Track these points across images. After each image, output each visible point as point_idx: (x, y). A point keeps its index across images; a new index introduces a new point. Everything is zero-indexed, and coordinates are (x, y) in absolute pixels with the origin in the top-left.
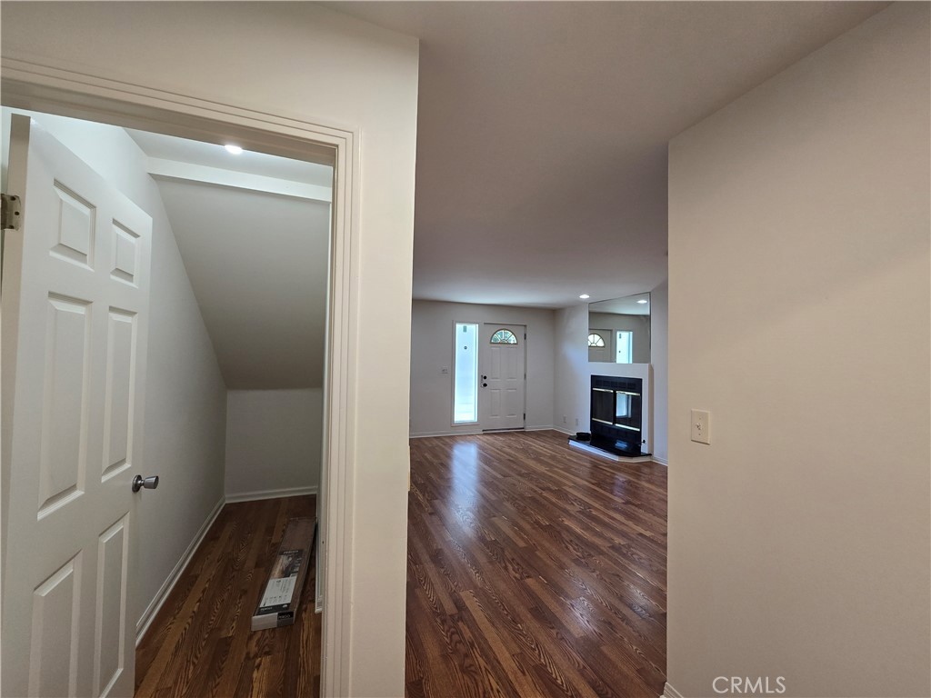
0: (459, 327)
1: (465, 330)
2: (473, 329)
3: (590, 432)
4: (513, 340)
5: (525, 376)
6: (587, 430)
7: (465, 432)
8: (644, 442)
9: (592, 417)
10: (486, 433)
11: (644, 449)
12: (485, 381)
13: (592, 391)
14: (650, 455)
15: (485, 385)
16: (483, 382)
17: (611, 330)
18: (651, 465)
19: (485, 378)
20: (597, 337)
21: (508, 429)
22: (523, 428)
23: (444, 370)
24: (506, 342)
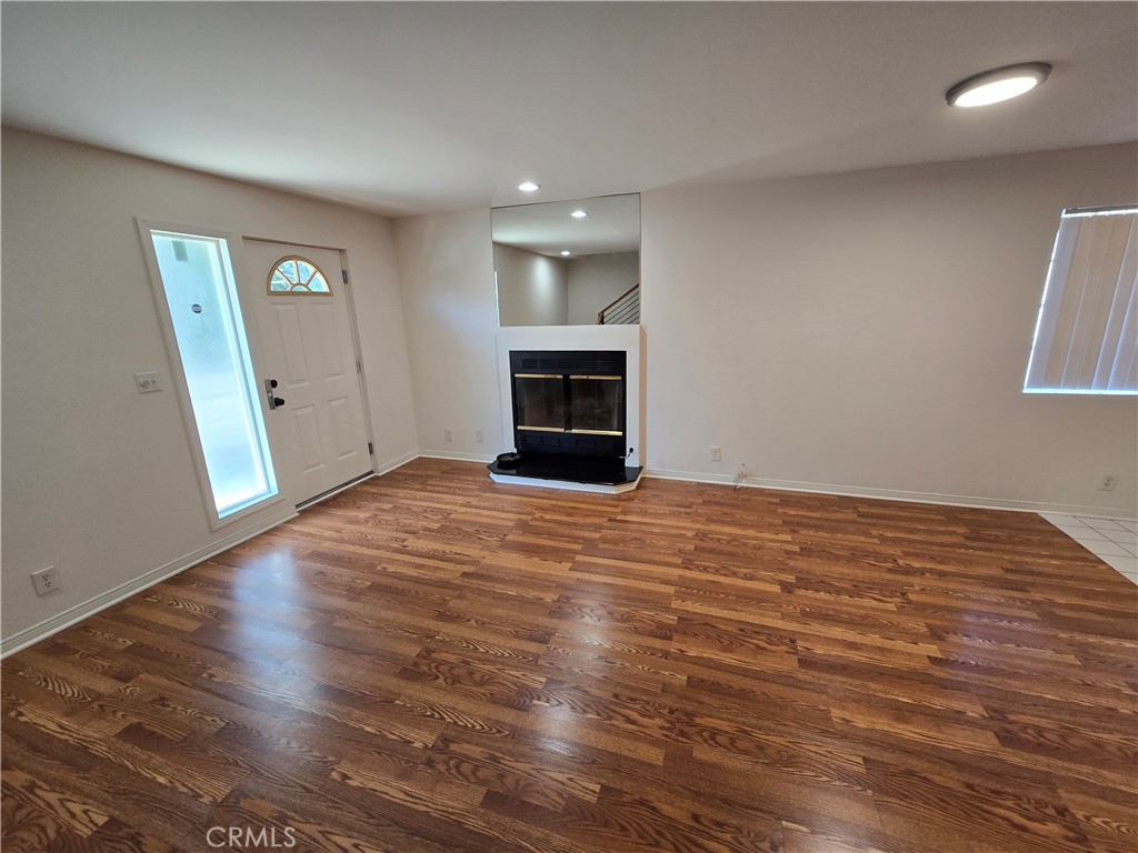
0: (162, 245)
1: (181, 253)
3: (515, 451)
4: (319, 284)
5: (359, 365)
6: (510, 447)
8: (631, 450)
9: (515, 425)
10: (306, 511)
11: (631, 461)
12: (274, 393)
13: (514, 380)
14: (641, 468)
15: (279, 402)
16: (273, 397)
19: (274, 383)
21: (347, 484)
22: (372, 472)
23: (144, 385)
24: (304, 289)
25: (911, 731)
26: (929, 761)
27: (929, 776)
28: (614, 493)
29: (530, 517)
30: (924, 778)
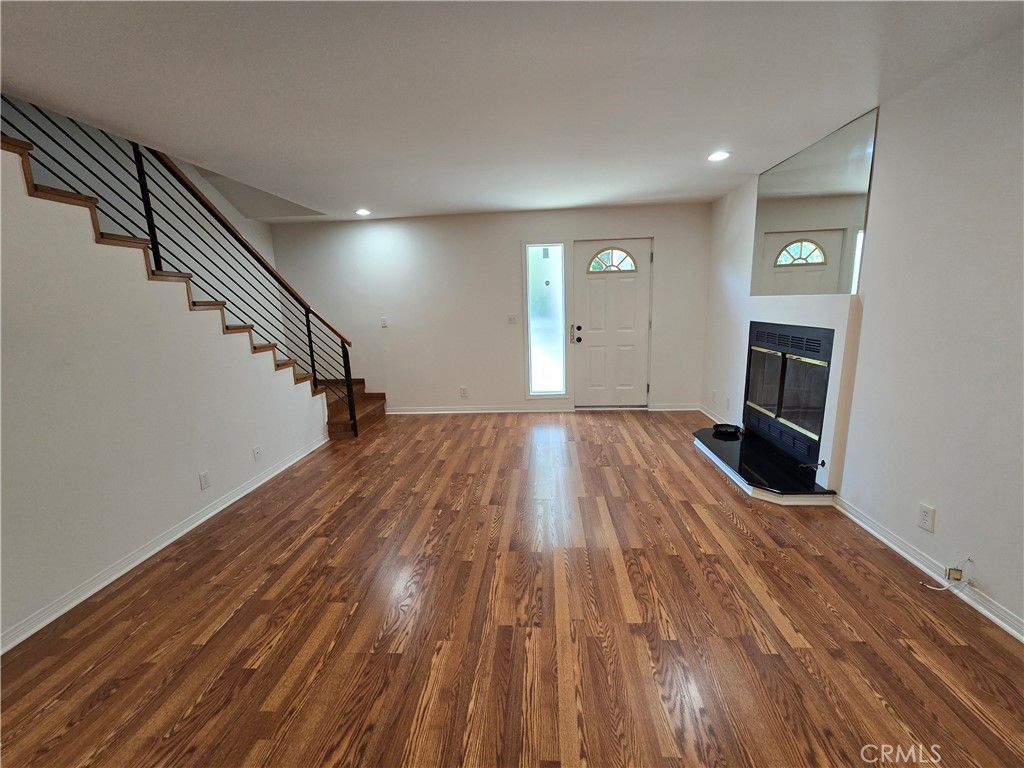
0: (534, 252)
2: (557, 251)
3: (741, 426)
4: (628, 265)
5: (650, 323)
6: (736, 420)
7: (547, 409)
8: (823, 464)
9: (746, 398)
10: (581, 412)
11: (822, 478)
12: (578, 334)
13: (750, 351)
14: (833, 493)
15: (579, 340)
16: (575, 336)
17: (844, 230)
18: (833, 513)
19: (579, 328)
20: (809, 247)
21: (620, 407)
22: (646, 406)
23: (510, 319)
24: (616, 269)
25: (430, 698)
26: (396, 704)
27: (383, 696)
28: (750, 493)
29: (644, 466)
30: (381, 693)
